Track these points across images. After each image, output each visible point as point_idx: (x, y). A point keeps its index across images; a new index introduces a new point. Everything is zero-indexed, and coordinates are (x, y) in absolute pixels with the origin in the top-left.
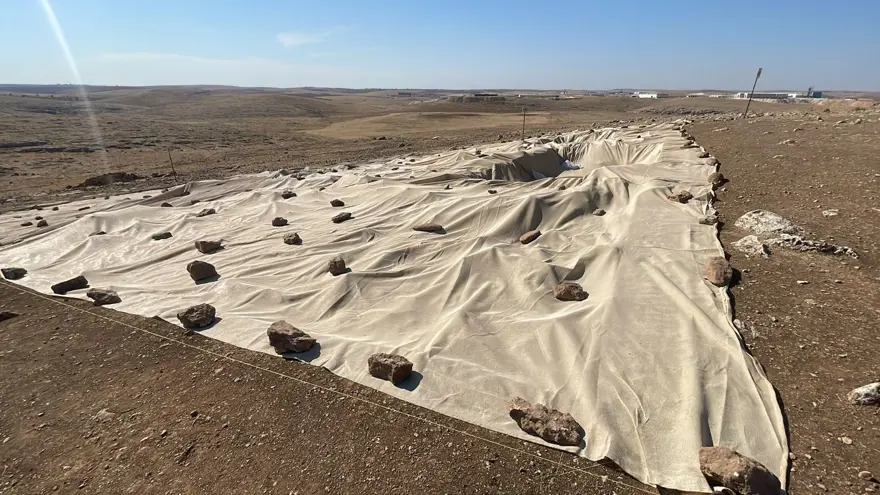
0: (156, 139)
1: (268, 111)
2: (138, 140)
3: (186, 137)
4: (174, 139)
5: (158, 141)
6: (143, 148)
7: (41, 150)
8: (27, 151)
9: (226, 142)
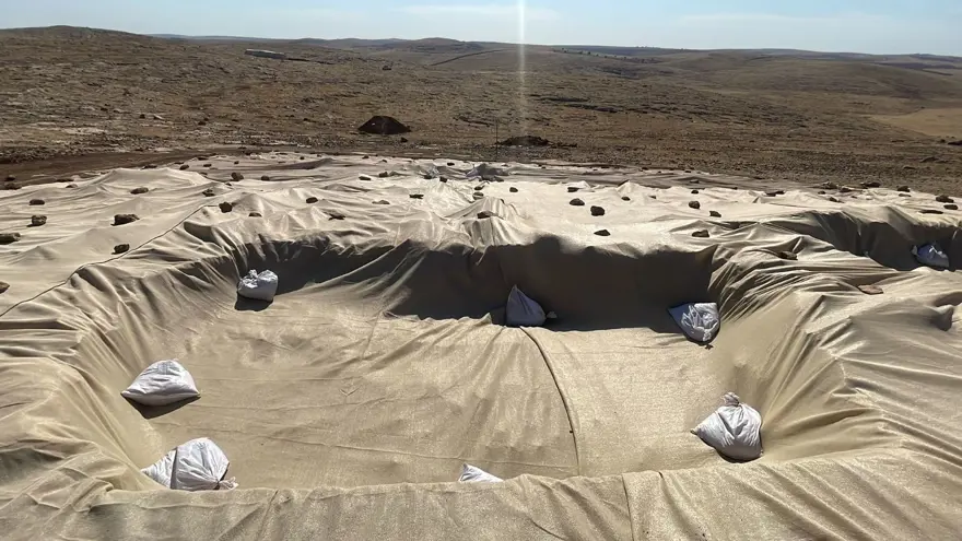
0: (674, 106)
1: (835, 84)
2: (656, 106)
3: (706, 108)
4: (692, 109)
5: (674, 109)
6: (658, 115)
7: (580, 106)
8: (571, 106)
9: (748, 118)
